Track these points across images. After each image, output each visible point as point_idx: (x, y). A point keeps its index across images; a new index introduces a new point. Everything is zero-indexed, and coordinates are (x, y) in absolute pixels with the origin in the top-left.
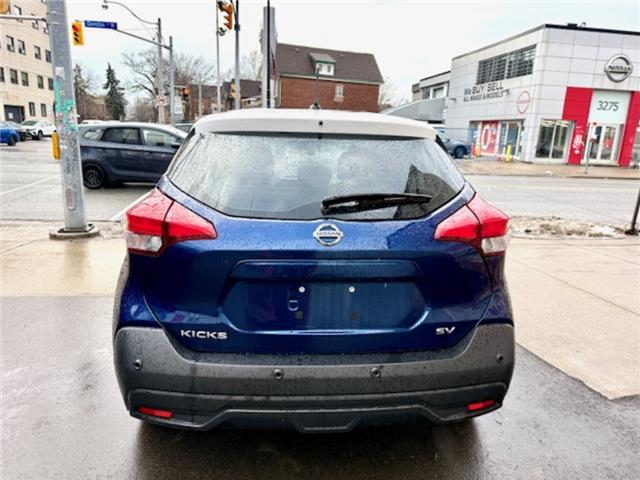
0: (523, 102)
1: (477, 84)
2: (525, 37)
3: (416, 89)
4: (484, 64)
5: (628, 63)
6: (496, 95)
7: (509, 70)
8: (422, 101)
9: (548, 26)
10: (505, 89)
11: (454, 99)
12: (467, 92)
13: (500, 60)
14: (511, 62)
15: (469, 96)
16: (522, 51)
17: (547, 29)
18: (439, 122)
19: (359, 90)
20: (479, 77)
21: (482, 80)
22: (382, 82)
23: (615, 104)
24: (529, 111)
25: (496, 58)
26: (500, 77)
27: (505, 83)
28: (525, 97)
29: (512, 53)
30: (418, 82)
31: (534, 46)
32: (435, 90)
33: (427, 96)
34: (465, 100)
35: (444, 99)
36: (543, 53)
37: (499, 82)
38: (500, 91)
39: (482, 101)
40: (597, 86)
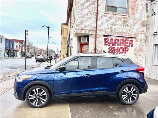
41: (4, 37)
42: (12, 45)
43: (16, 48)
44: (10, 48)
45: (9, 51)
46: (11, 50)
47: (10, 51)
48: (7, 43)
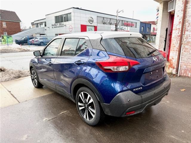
0: (71, 28)
1: (56, 23)
2: (68, 10)
3: (33, 24)
4: (56, 17)
5: (93, 19)
6: (62, 27)
7: (65, 19)
8: (36, 28)
9: (73, 8)
10: (64, 25)
11: (49, 27)
12: (53, 25)
13: (61, 16)
14: (65, 17)
15: (54, 27)
16: (67, 14)
17: (73, 9)
18: (44, 34)
19: (12, 24)
20: (55, 21)
21: (56, 22)
22: (21, 21)
23: (91, 29)
24: (73, 31)
25: (60, 16)
26: (62, 21)
27: (64, 23)
28: (71, 27)
29: (64, 15)
30: (33, 22)
31: (71, 13)
32: (40, 24)
33: (37, 26)
34: (52, 28)
35: (44, 27)
36: (73, 15)
37: (62, 23)
38: (63, 25)
39: (58, 28)
40: (87, 25)
41: (139, 20)
42: (148, 28)
43: (154, 32)
44: (145, 32)
45: (144, 36)
46: (147, 34)
47: (146, 36)
48: (143, 27)
